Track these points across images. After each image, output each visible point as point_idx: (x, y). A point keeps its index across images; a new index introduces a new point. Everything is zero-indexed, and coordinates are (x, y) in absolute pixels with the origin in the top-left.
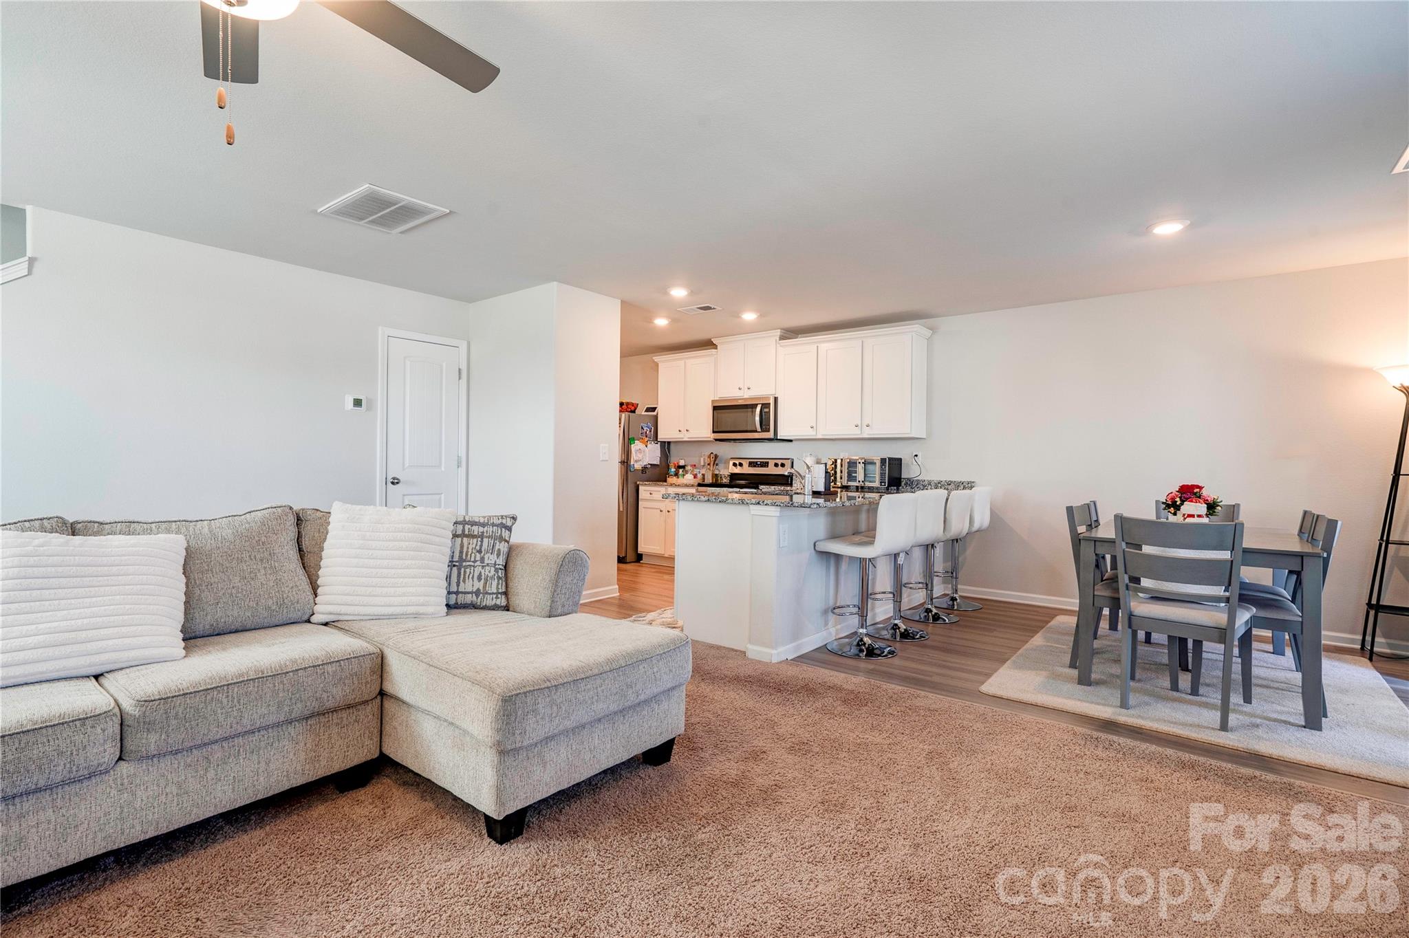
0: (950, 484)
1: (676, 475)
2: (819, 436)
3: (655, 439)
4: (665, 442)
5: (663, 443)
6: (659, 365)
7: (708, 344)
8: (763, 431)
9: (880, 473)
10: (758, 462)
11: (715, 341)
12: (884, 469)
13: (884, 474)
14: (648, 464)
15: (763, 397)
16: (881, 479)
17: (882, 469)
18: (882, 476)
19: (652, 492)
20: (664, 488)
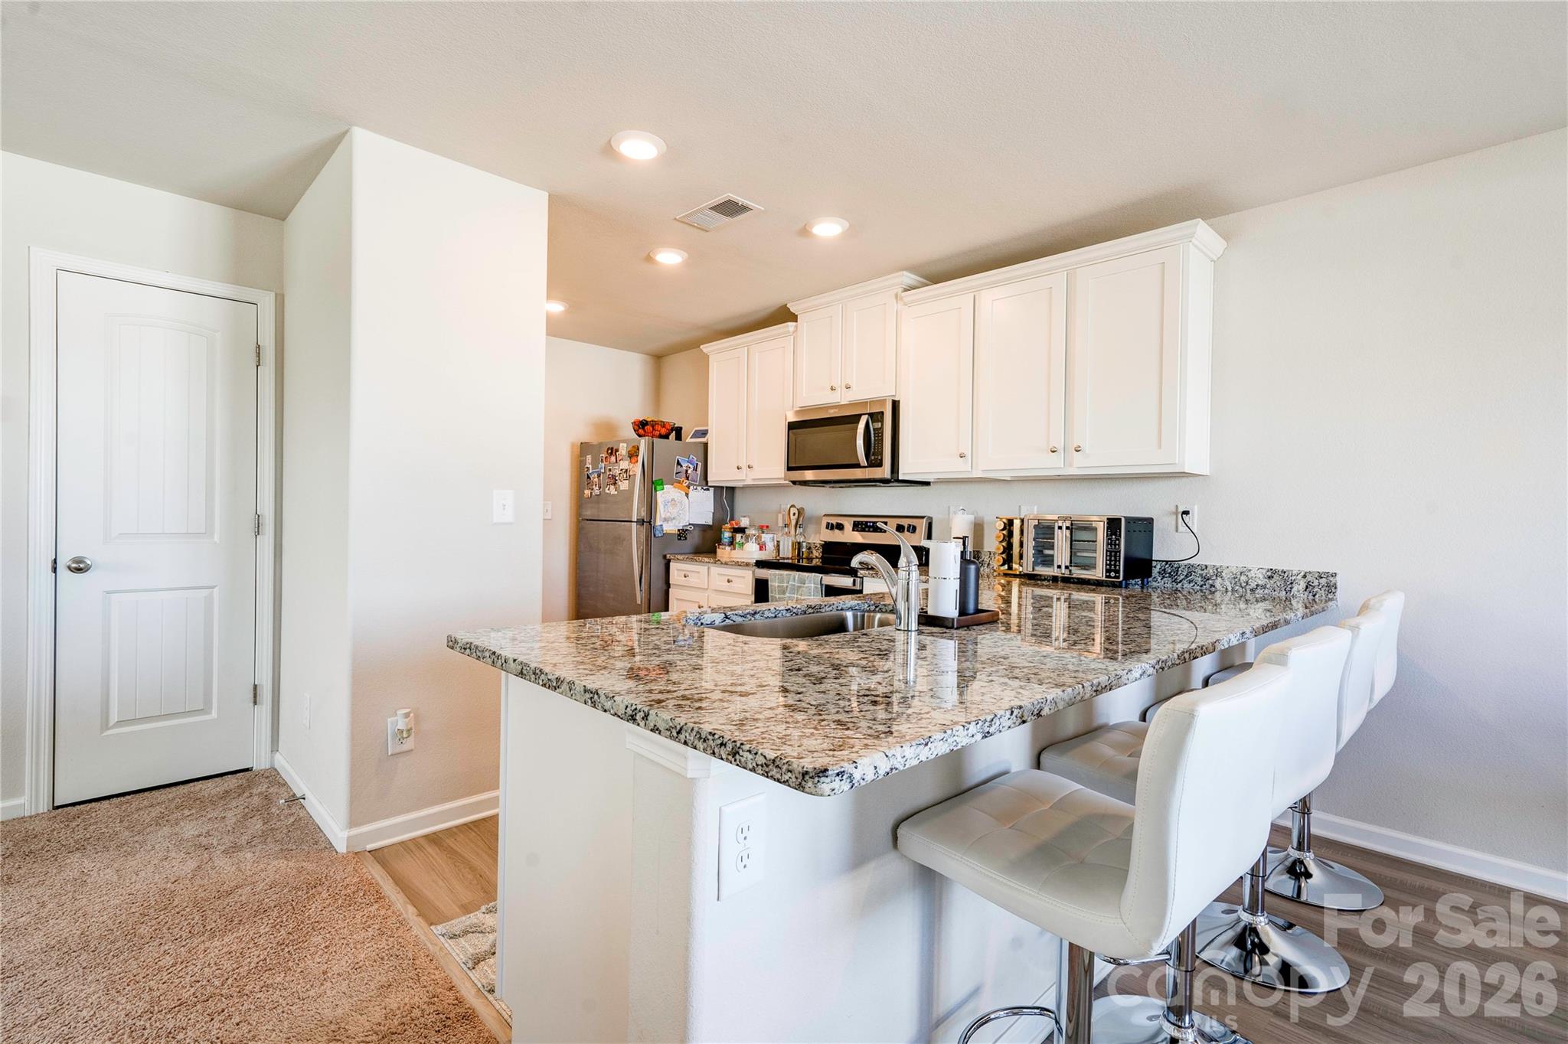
0: (1271, 577)
1: (732, 543)
2: (977, 474)
3: (704, 483)
4: (723, 487)
5: (718, 489)
6: (710, 357)
7: (783, 315)
8: (871, 465)
9: (1107, 551)
10: (870, 522)
11: (793, 308)
12: (1115, 541)
13: (1116, 552)
14: (690, 524)
15: (873, 402)
16: (1108, 562)
17: (1111, 542)
18: (1111, 556)
19: (687, 573)
20: (706, 567)
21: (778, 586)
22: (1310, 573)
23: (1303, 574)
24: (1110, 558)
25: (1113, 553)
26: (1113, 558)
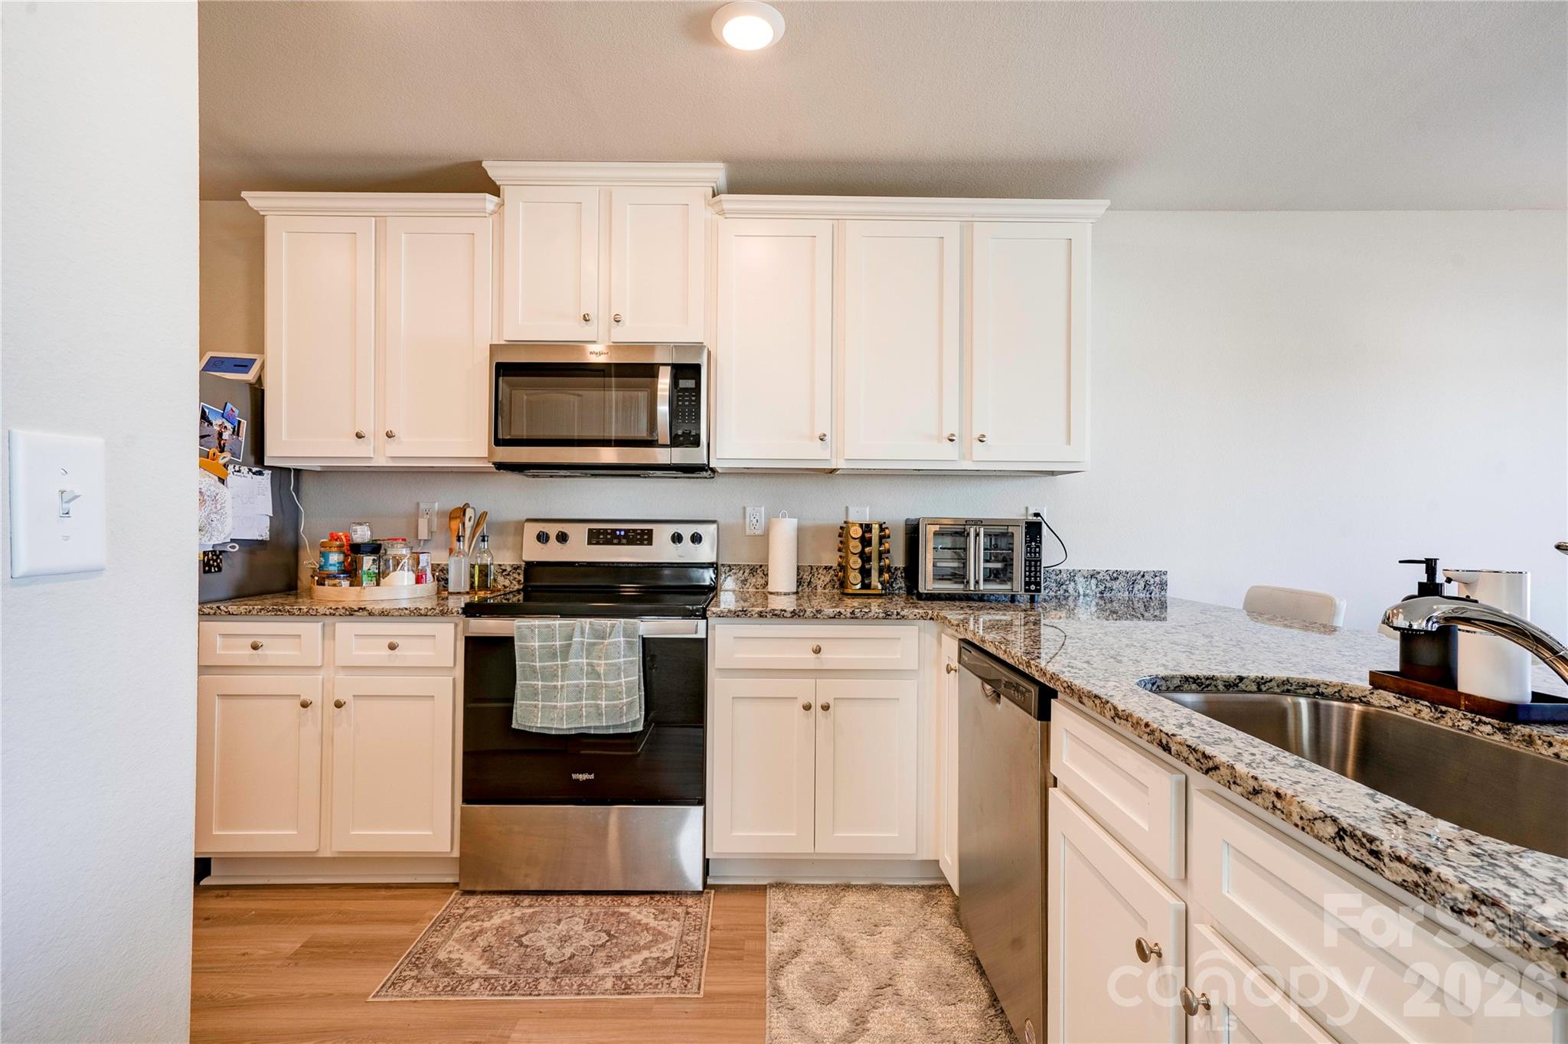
0: (1116, 579)
3: (255, 459)
4: (288, 470)
5: (286, 474)
6: (268, 218)
7: (471, 180)
8: (676, 441)
9: (1026, 560)
10: (620, 530)
11: (494, 170)
12: (1035, 548)
13: (1036, 561)
14: (233, 540)
15: (679, 347)
16: (1027, 573)
17: (1031, 550)
18: (1030, 566)
19: (260, 640)
20: (320, 624)
21: (541, 647)
22: (1147, 572)
23: (1142, 573)
24: (1030, 569)
25: (1033, 563)
26: (1033, 569)
